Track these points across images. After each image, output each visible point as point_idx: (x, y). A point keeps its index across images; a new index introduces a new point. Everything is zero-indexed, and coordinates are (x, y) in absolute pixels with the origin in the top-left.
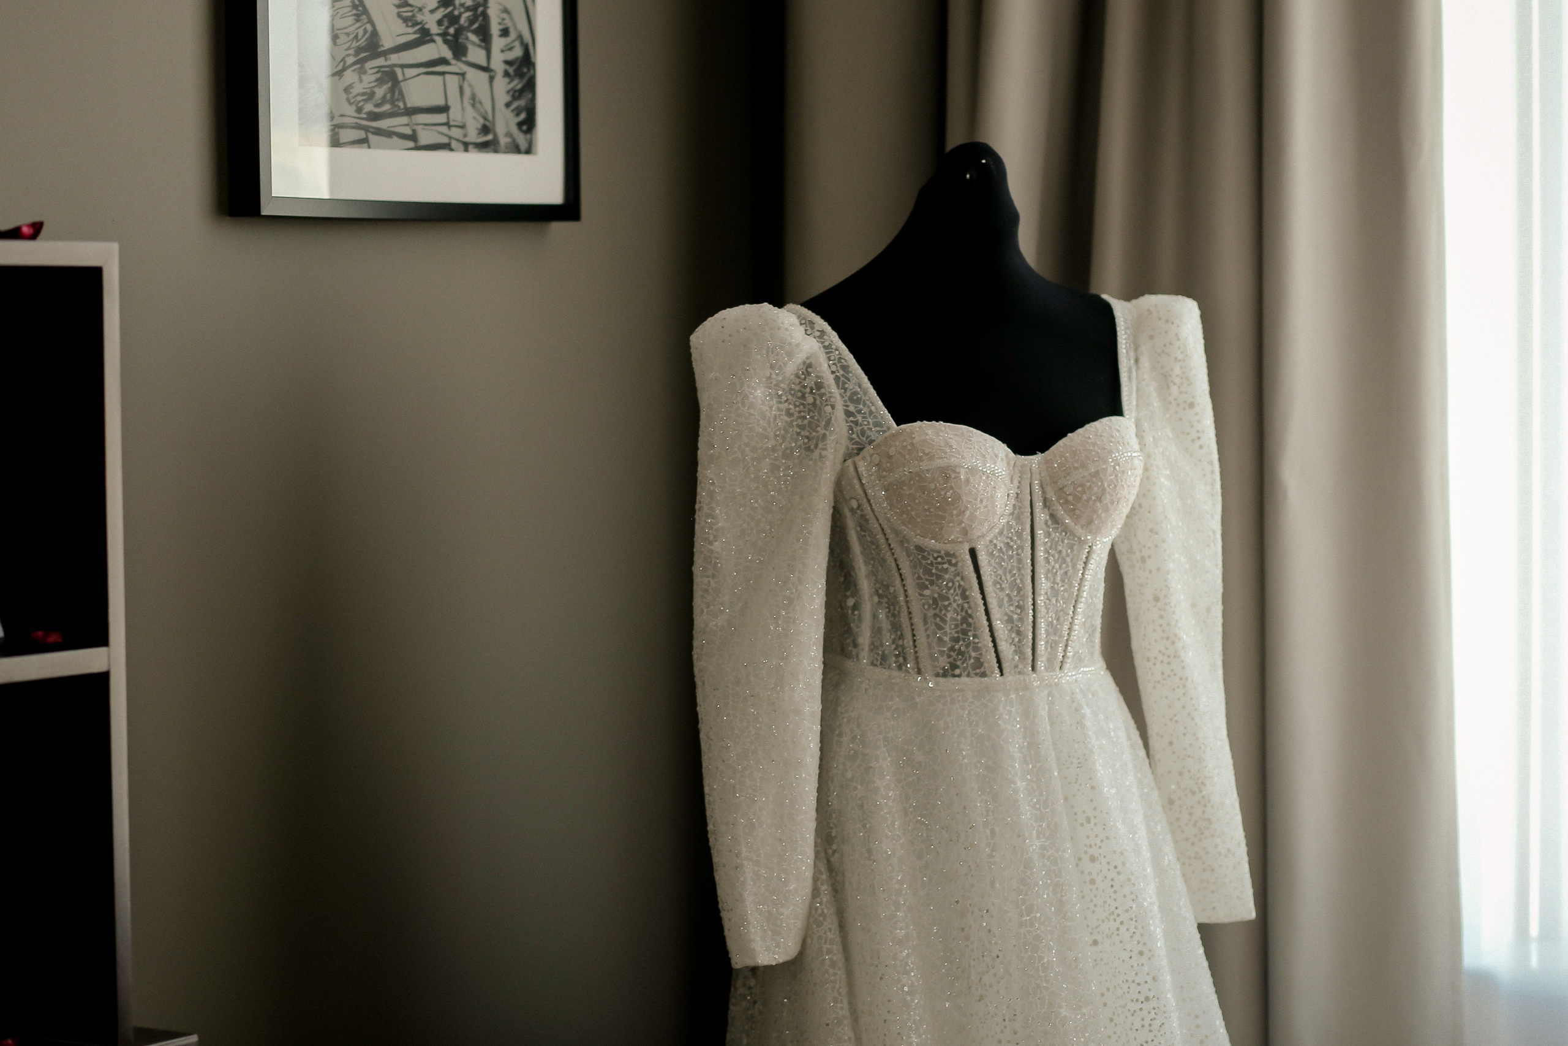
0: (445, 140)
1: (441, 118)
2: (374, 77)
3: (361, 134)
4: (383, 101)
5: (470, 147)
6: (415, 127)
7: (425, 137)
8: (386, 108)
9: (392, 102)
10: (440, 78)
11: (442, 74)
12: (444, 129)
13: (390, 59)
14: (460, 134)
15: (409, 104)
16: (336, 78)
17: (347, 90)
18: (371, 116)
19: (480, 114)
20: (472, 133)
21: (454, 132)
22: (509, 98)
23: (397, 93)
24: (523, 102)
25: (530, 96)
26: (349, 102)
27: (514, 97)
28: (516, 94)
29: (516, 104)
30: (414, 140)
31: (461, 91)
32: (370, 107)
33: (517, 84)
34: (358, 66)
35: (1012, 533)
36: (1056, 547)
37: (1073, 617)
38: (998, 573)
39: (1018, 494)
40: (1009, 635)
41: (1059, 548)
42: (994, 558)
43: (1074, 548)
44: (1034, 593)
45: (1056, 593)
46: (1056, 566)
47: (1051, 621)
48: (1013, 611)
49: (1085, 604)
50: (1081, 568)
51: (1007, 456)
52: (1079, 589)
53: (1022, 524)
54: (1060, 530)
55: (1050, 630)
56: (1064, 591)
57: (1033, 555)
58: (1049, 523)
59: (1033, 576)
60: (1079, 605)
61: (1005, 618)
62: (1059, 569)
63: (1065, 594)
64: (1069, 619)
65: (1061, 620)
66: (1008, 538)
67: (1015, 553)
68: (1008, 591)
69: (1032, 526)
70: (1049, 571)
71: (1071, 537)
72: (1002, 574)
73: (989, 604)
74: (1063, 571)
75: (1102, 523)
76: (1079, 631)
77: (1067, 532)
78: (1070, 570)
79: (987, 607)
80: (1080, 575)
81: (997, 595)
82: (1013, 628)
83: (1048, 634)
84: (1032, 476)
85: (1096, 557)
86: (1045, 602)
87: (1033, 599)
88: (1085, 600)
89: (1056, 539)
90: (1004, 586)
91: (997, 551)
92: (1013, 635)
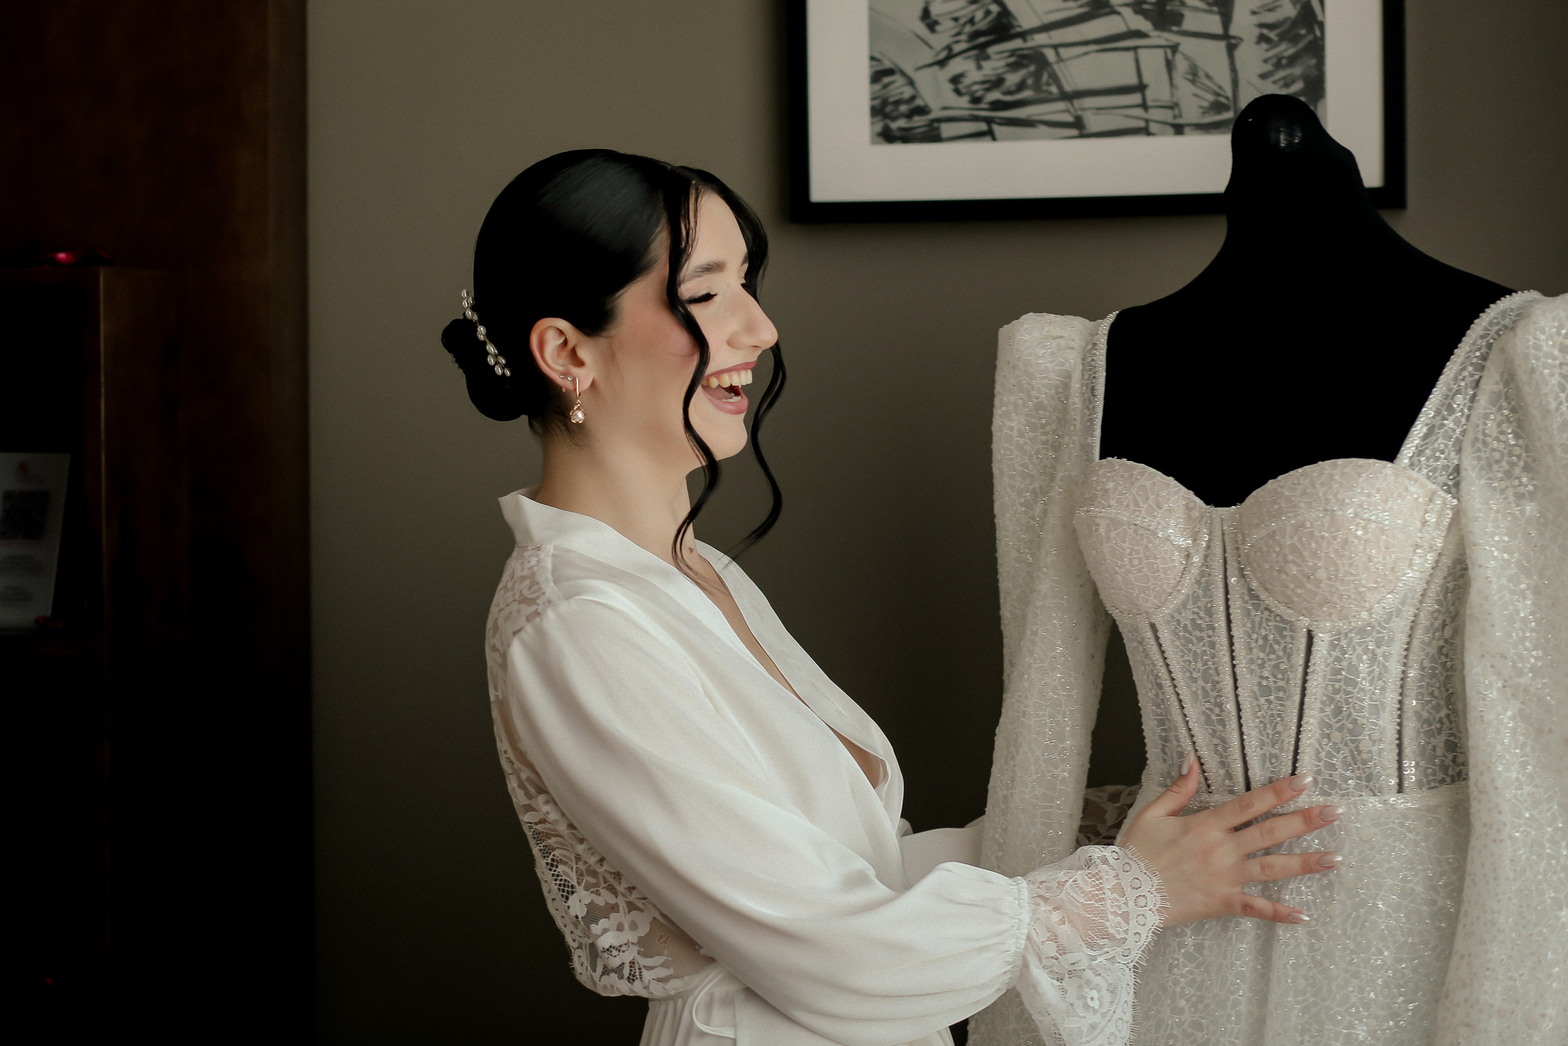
0: (1142, 124)
1: (1136, 98)
2: (1002, 63)
3: (983, 126)
4: (1021, 86)
5: (1187, 130)
6: (1079, 113)
7: (1094, 122)
8: (1027, 94)
9: (1037, 87)
10: (1128, 55)
11: (1135, 49)
12: (1139, 112)
13: (1032, 39)
14: (1168, 115)
15: (1068, 88)
16: (936, 68)
17: (956, 80)
18: (997, 105)
19: (1207, 89)
20: (1191, 113)
21: (1155, 114)
22: (1268, 67)
23: (1045, 77)
24: (1297, 70)
25: (1313, 61)
26: (958, 92)
27: (1278, 65)
28: (1284, 62)
29: (1281, 74)
30: (1078, 128)
31: (1170, 65)
32: (995, 95)
33: (1286, 49)
34: (974, 52)
35: (1199, 607)
36: (1260, 628)
37: (1299, 726)
38: (1186, 658)
39: (1206, 557)
40: (1211, 741)
41: (1263, 632)
42: (1179, 639)
43: (1285, 633)
44: (1236, 688)
45: (1266, 691)
46: (1262, 655)
47: (1265, 728)
48: (1211, 710)
49: (1322, 710)
50: (1301, 661)
51: (1187, 505)
52: (1304, 689)
53: (1210, 597)
54: (1262, 608)
55: (1266, 740)
56: (1280, 689)
57: (1231, 638)
58: (1247, 598)
59: (1234, 666)
60: (1307, 712)
61: (1203, 718)
62: (1266, 660)
63: (1281, 694)
64: (1294, 728)
65: (1280, 728)
66: (1194, 613)
67: (1204, 634)
68: (1201, 683)
69: (1227, 600)
70: (1252, 661)
71: (1278, 618)
72: (1191, 660)
73: (1181, 697)
74: (1273, 663)
75: (1309, 603)
76: (1317, 746)
77: (1271, 611)
78: (1283, 662)
79: (1180, 701)
80: (1300, 670)
81: (1189, 687)
82: (1214, 731)
83: (1262, 744)
84: (1223, 534)
85: (1321, 648)
86: (1251, 702)
87: (1237, 696)
88: (1319, 705)
89: (1257, 619)
90: (1195, 675)
91: (1181, 629)
92: (1216, 741)
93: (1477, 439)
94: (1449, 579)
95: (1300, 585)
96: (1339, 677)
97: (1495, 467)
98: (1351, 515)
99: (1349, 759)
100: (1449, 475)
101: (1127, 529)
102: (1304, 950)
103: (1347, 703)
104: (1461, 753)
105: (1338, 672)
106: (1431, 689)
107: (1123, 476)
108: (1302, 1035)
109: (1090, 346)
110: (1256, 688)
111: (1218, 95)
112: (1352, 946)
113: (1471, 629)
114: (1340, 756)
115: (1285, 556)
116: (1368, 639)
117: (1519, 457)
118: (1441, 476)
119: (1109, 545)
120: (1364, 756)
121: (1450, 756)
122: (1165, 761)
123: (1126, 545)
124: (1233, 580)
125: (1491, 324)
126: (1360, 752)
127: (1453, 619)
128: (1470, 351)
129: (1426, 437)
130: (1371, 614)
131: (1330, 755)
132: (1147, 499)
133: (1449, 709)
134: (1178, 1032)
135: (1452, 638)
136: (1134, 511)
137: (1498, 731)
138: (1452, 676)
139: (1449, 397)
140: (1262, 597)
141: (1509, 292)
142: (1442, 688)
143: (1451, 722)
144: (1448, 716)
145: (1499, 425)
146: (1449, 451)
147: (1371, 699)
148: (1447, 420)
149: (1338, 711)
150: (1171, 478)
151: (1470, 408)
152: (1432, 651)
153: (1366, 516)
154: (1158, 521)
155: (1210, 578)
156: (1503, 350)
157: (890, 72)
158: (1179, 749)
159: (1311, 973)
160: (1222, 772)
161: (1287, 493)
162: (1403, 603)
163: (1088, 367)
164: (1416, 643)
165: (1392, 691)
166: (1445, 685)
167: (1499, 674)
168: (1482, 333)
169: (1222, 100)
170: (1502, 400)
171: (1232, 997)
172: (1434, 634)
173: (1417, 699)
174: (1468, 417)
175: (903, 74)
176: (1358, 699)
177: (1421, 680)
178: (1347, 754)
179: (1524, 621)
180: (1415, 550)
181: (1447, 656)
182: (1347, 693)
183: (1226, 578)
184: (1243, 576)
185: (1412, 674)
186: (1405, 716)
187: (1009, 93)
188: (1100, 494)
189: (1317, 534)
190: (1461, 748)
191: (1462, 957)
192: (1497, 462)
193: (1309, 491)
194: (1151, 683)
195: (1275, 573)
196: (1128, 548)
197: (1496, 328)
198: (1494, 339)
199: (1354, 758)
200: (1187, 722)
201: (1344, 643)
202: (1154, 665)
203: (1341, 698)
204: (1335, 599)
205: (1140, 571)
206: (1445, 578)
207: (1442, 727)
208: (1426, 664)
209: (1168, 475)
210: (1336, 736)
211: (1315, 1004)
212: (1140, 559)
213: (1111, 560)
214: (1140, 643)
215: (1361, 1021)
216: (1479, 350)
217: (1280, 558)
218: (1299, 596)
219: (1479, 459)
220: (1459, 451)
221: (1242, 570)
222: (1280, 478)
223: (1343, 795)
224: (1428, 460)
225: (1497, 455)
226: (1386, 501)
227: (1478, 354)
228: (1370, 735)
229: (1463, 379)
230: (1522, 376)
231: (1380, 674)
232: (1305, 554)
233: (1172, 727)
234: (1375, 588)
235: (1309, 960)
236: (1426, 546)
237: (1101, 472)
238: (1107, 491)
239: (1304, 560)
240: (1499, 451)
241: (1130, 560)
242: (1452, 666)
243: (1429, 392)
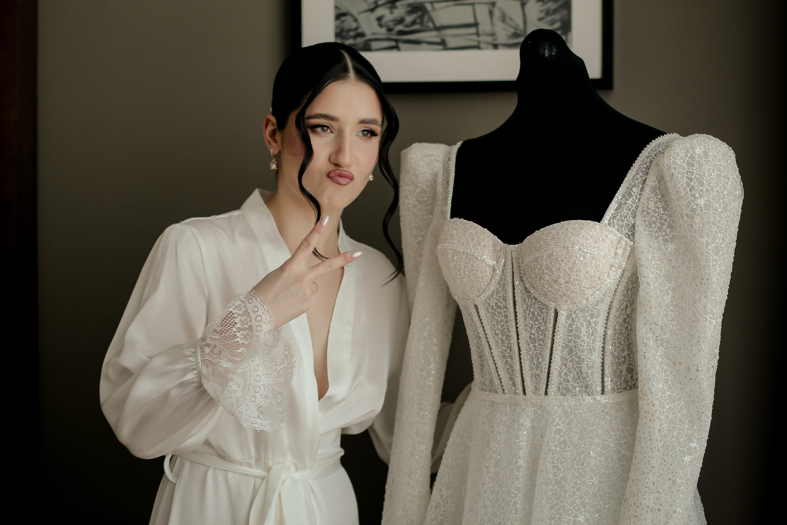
0: (475, 44)
1: (473, 30)
2: (404, 11)
3: (393, 44)
4: (414, 23)
5: (500, 47)
6: (444, 37)
7: (451, 42)
8: (416, 27)
9: (422, 23)
10: (470, 8)
11: (473, 4)
12: (475, 37)
14: (489, 39)
15: (438, 23)
16: (369, 14)
17: (379, 19)
18: (401, 33)
19: (510, 26)
20: (502, 38)
21: (483, 38)
22: (542, 15)
23: (426, 18)
24: (557, 17)
25: (565, 12)
26: (380, 25)
27: (548, 13)
28: (551, 12)
29: (549, 18)
30: (443, 45)
31: (491, 13)
32: (400, 28)
33: (552, 6)
34: (388, 5)
35: (500, 297)
36: (530, 309)
37: (550, 359)
38: (492, 323)
39: (503, 270)
40: (505, 367)
41: (532, 310)
42: (489, 312)
43: (543, 311)
44: (518, 339)
45: (533, 341)
46: (531, 322)
47: (533, 360)
48: (505, 350)
49: (562, 351)
50: (552, 326)
51: (494, 244)
52: (553, 340)
53: (505, 291)
54: (532, 297)
55: (533, 366)
56: (540, 340)
57: (516, 313)
58: (524, 292)
59: (517, 328)
60: (554, 352)
61: (501, 354)
62: (534, 325)
63: (541, 342)
64: (548, 360)
65: (540, 360)
66: (497, 299)
67: (502, 311)
68: (500, 336)
69: (514, 293)
70: (526, 325)
71: (540, 303)
72: (495, 324)
73: (490, 343)
74: (537, 326)
75: (555, 295)
76: (559, 369)
77: (536, 299)
78: (542, 326)
79: (490, 346)
80: (551, 330)
81: (494, 338)
82: (507, 362)
83: (532, 369)
84: (512, 259)
85: (562, 319)
86: (526, 347)
87: (518, 343)
88: (560, 348)
89: (529, 303)
90: (497, 332)
91: (490, 308)
92: (508, 367)
93: (644, 211)
94: (629, 283)
95: (552, 287)
96: (571, 334)
97: (653, 225)
98: (577, 250)
99: (576, 376)
100: (629, 229)
101: (463, 255)
102: (551, 475)
103: (575, 348)
104: (635, 374)
105: (571, 331)
106: (619, 341)
107: (461, 228)
108: (550, 521)
109: (447, 160)
110: (528, 339)
111: (515, 28)
112: (577, 474)
113: (640, 310)
114: (572, 375)
115: (543, 271)
116: (586, 314)
117: (666, 220)
118: (625, 230)
119: (453, 263)
120: (584, 375)
121: (630, 376)
122: (482, 376)
123: (462, 264)
124: (517, 283)
125: (652, 150)
126: (582, 373)
127: (632, 304)
128: (641, 165)
129: (617, 209)
130: (588, 301)
131: (566, 375)
132: (473, 240)
133: (629, 351)
134: (486, 518)
135: (631, 314)
136: (466, 246)
137: (653, 363)
138: (631, 334)
139: (630, 188)
140: (532, 291)
141: (662, 133)
142: (626, 340)
143: (630, 358)
144: (628, 355)
145: (656, 203)
146: (629, 217)
147: (588, 345)
148: (629, 200)
149: (571, 351)
150: (486, 229)
151: (640, 195)
152: (621, 320)
153: (585, 250)
154: (478, 251)
155: (505, 281)
156: (657, 164)
157: (344, 14)
158: (489, 371)
159: (555, 488)
160: (511, 383)
161: (544, 238)
162: (604, 296)
163: (446, 171)
164: (611, 316)
165: (599, 341)
166: (627, 339)
167: (654, 333)
168: (647, 155)
169: (518, 32)
170: (657, 190)
171: (513, 500)
172: (621, 312)
173: (612, 346)
174: (639, 200)
175: (352, 15)
176: (581, 345)
177: (615, 336)
178: (575, 373)
179: (667, 305)
180: (611, 268)
181: (628, 323)
182: (575, 342)
183: (513, 281)
184: (522, 281)
185: (609, 332)
186: (606, 355)
187: (407, 26)
188: (449, 237)
189: (559, 259)
190: (635, 371)
191: (633, 481)
192: (654, 223)
193: (555, 237)
194: (475, 336)
195: (538, 279)
196: (463, 265)
197: (655, 153)
198: (653, 159)
199: (579, 377)
200: (493, 357)
201: (573, 316)
202: (477, 327)
203: (572, 344)
204: (569, 293)
205: (469, 277)
206: (627, 283)
207: (625, 360)
208: (617, 327)
209: (484, 227)
210: (570, 365)
211: (557, 504)
212: (469, 272)
213: (454, 272)
214: (469, 315)
215: (581, 514)
216: (645, 164)
217: (541, 271)
218: (550, 291)
219: (645, 221)
220: (634, 217)
221: (522, 277)
222: (541, 230)
223: (573, 396)
224: (618, 221)
225: (654, 219)
226: (596, 243)
227: (645, 166)
228: (587, 365)
229: (637, 179)
230: (667, 178)
231: (593, 332)
232: (553, 269)
233: (486, 359)
234: (590, 288)
235: (553, 481)
236: (617, 265)
237: (450, 225)
238: (452, 235)
239: (552, 272)
240: (655, 217)
241: (464, 272)
242: (631, 329)
243: (620, 186)
